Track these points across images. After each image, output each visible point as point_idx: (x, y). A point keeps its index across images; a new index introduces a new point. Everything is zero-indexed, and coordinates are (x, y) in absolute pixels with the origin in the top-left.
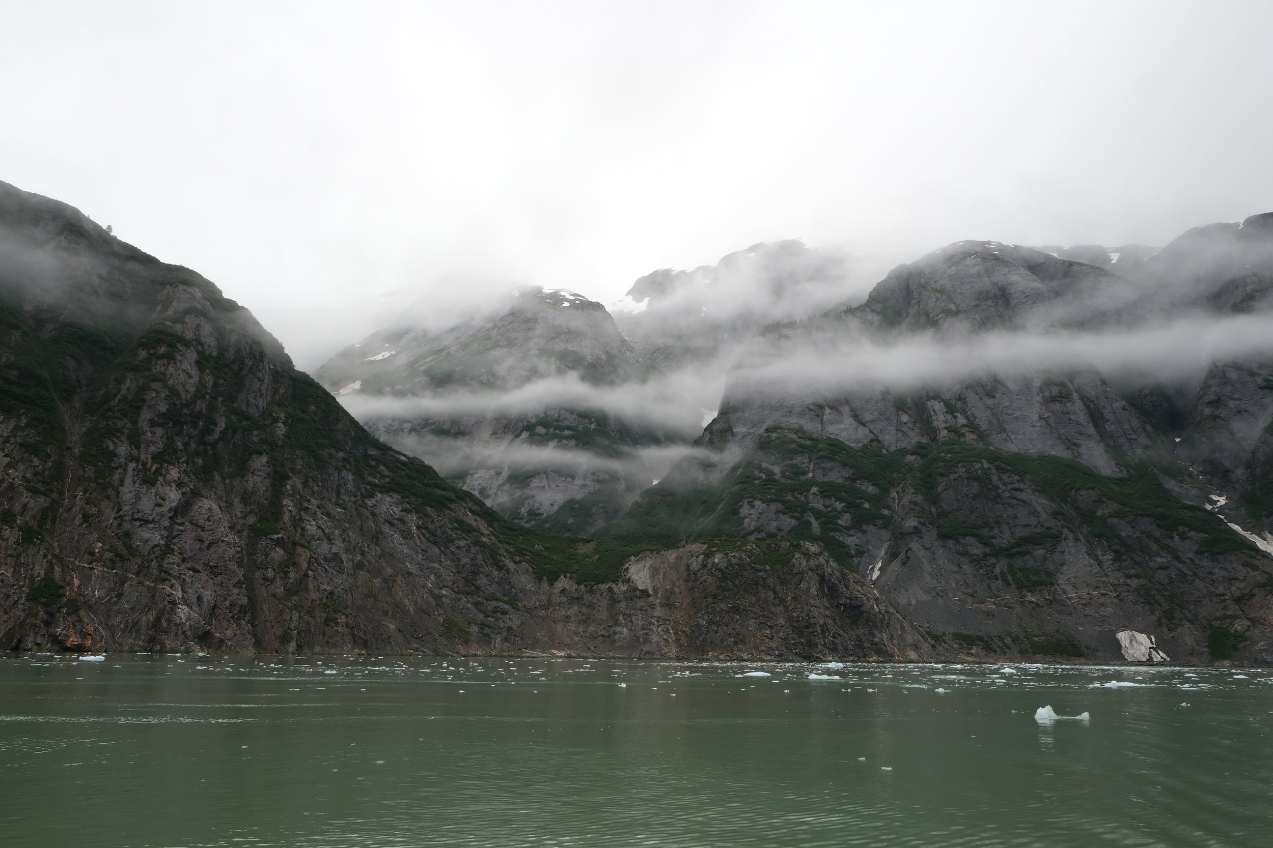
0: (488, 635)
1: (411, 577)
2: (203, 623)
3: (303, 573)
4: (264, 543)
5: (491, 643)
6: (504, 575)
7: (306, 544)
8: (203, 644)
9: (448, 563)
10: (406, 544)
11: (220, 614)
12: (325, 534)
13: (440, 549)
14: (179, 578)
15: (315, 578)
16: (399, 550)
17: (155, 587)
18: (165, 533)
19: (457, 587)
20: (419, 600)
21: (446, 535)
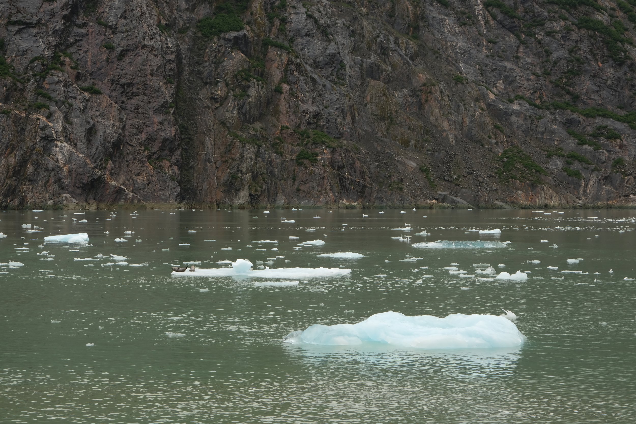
0: (577, 174)
1: (460, 85)
2: (92, 166)
3: (274, 88)
4: (215, 46)
5: (580, 186)
6: (625, 74)
7: (286, 44)
8: (91, 196)
9: (529, 60)
10: (462, 33)
11: (131, 152)
12: (319, 26)
13: (518, 37)
14: (63, 103)
15: (293, 95)
16: (449, 44)
17: (27, 117)
18: (54, 40)
19: (541, 97)
20: (467, 120)
21: (531, 14)
